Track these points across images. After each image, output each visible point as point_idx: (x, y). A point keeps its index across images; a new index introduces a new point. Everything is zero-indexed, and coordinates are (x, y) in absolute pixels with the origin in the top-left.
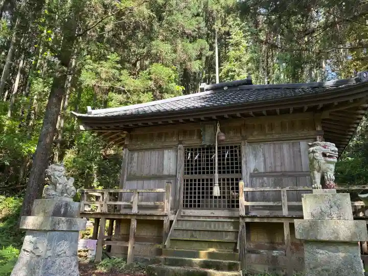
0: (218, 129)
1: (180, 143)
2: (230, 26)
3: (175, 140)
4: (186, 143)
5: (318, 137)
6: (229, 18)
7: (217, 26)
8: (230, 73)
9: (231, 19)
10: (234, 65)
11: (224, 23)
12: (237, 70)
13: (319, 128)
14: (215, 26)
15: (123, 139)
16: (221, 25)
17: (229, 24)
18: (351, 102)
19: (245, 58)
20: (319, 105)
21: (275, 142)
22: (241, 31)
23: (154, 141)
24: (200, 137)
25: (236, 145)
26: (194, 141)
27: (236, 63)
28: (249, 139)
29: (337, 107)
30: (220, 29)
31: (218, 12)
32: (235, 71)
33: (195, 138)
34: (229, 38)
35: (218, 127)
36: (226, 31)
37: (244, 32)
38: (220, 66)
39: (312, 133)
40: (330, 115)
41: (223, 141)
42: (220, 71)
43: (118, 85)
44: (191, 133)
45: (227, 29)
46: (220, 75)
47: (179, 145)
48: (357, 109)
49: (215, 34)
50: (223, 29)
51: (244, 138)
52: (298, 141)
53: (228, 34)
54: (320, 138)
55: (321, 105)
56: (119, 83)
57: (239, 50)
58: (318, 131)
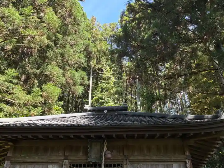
0: (105, 147)
1: (66, 158)
2: (103, 65)
3: (61, 155)
4: (72, 158)
5: (187, 160)
6: (103, 59)
7: (93, 63)
8: (101, 101)
9: (104, 60)
10: (104, 94)
11: (99, 62)
12: (106, 98)
13: (187, 153)
14: (91, 63)
15: (7, 150)
16: (96, 63)
17: (102, 63)
18: (214, 133)
19: (113, 91)
20: (189, 134)
21: (153, 163)
22: (111, 70)
23: (39, 154)
24: (86, 153)
25: (118, 163)
26: (79, 158)
27: (106, 93)
28: (131, 158)
29: (203, 136)
30: (95, 66)
31: (95, 53)
32: (104, 99)
33: (81, 154)
34: (102, 74)
35: (106, 145)
36: (100, 68)
37: (114, 71)
38: (92, 94)
39: (182, 157)
40: (195, 143)
41: (109, 159)
42: (92, 97)
43: (9, 98)
44: (77, 150)
45: (100, 66)
46: (92, 101)
47: (65, 161)
48: (216, 139)
49: (91, 68)
50: (97, 66)
51: (126, 158)
52: (172, 163)
53: (101, 70)
54: (189, 162)
55: (192, 133)
56: (11, 96)
57: (109, 83)
58: (186, 155)
